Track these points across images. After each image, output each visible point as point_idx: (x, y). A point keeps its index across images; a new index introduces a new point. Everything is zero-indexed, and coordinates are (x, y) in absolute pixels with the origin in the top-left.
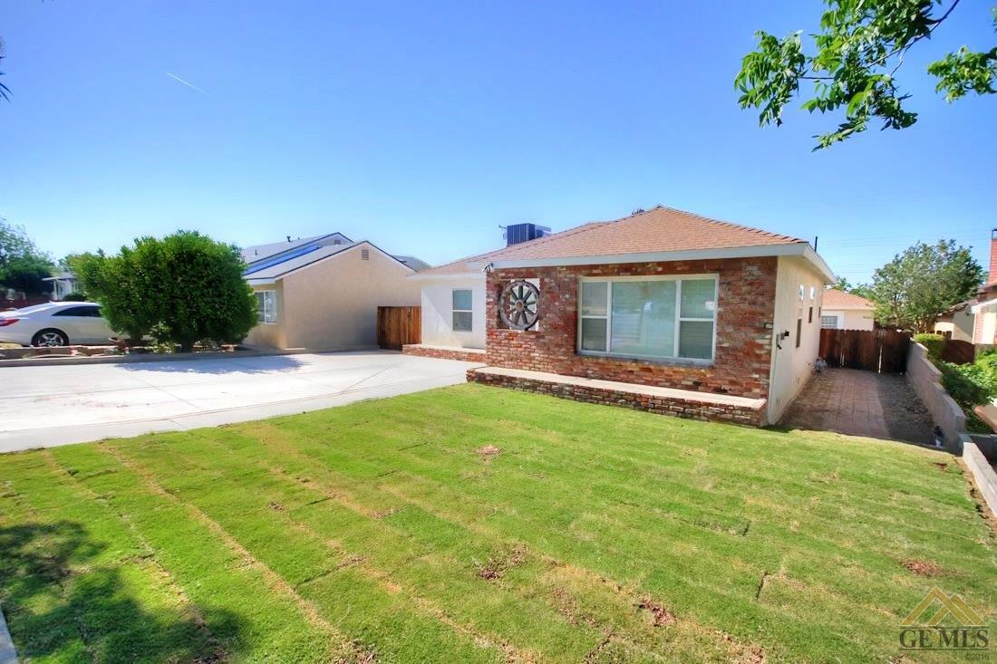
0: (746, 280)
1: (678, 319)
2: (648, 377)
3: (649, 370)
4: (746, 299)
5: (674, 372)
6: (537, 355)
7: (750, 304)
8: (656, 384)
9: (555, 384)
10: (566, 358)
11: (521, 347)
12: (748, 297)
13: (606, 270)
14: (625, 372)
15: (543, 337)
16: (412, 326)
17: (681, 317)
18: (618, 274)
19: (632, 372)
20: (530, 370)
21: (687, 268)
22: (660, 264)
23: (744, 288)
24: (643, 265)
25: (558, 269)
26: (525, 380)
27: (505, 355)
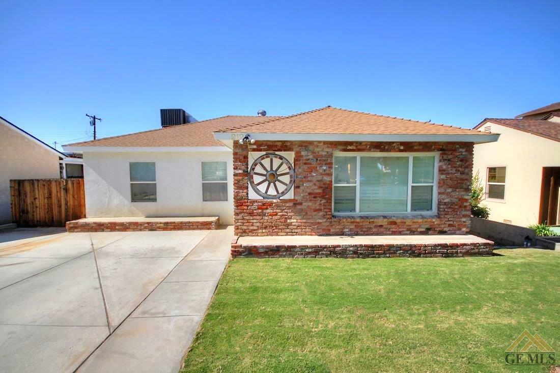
0: (459, 158)
1: (410, 184)
2: (394, 229)
3: (395, 223)
4: (459, 171)
5: (413, 222)
6: (295, 221)
7: (461, 174)
8: (400, 233)
9: (339, 246)
10: (324, 220)
11: (276, 215)
12: (460, 169)
13: (358, 146)
14: (376, 226)
15: (301, 204)
16: (70, 198)
17: (413, 183)
18: (369, 150)
19: (381, 226)
20: (287, 235)
21: (421, 147)
22: (402, 143)
23: (458, 163)
24: (390, 143)
25: (315, 143)
26: (307, 247)
27: (258, 224)
